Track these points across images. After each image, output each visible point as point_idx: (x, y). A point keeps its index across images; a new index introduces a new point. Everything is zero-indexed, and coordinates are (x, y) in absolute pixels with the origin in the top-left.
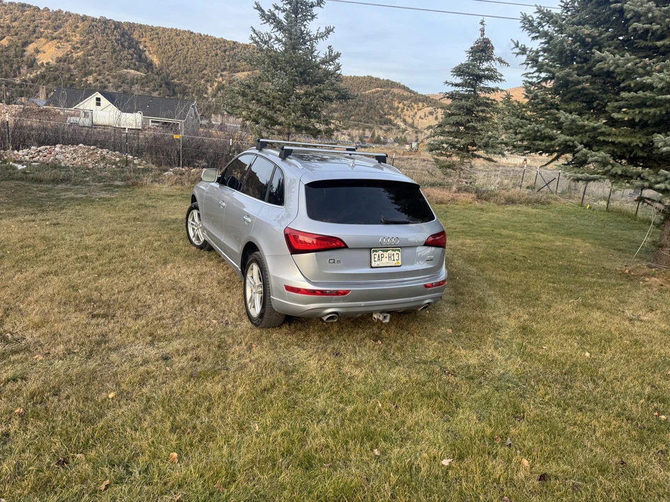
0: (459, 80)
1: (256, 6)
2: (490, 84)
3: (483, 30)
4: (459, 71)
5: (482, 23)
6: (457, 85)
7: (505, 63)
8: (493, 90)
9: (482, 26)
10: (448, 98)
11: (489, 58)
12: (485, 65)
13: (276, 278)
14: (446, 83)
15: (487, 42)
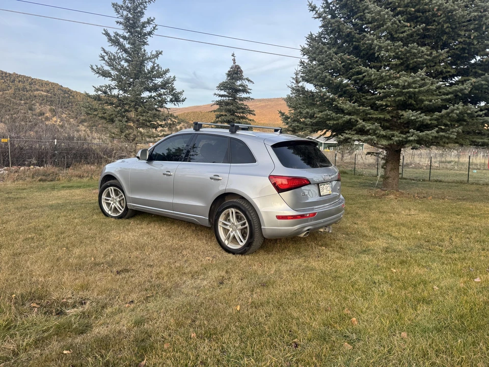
0: (223, 93)
1: (104, 32)
2: (244, 95)
3: (234, 60)
4: (223, 86)
5: (233, 55)
6: (222, 96)
7: (251, 81)
8: (246, 98)
9: (233, 58)
10: (217, 104)
11: (241, 78)
12: (239, 83)
13: (267, 213)
14: (215, 94)
15: (239, 68)
